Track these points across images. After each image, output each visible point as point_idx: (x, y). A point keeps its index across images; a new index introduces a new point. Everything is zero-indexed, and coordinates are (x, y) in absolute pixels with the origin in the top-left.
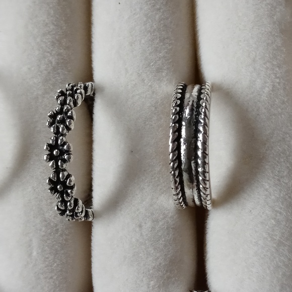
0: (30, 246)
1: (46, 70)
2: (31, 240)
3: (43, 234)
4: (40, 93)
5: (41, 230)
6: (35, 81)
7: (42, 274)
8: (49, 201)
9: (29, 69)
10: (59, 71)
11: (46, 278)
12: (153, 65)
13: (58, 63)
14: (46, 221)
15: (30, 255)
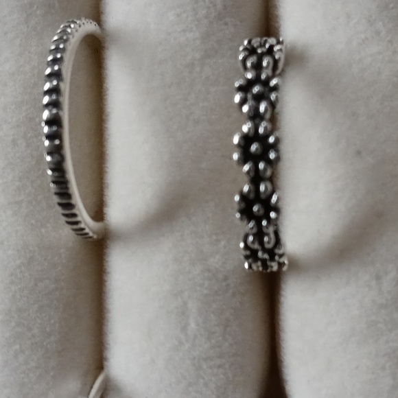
0: (183, 313)
1: (206, 17)
2: (185, 303)
3: (206, 292)
4: (198, 55)
5: (202, 286)
6: (190, 35)
7: (205, 360)
8: (214, 237)
9: (178, 15)
10: (228, 20)
11: (211, 367)
12: (393, 8)
13: (225, 7)
14: (209, 271)
15: (184, 328)
